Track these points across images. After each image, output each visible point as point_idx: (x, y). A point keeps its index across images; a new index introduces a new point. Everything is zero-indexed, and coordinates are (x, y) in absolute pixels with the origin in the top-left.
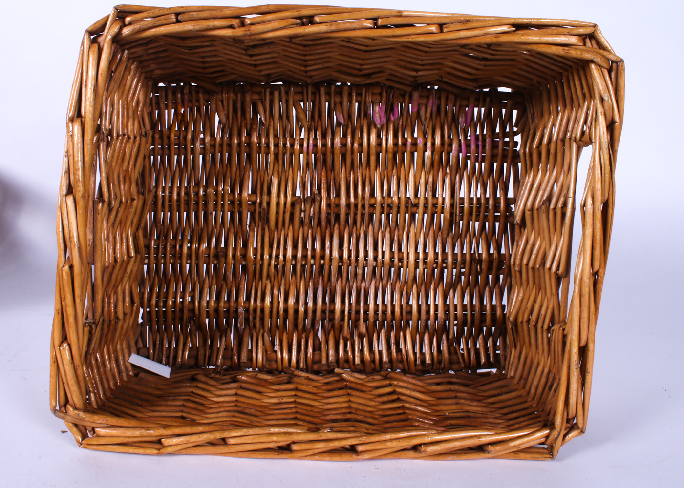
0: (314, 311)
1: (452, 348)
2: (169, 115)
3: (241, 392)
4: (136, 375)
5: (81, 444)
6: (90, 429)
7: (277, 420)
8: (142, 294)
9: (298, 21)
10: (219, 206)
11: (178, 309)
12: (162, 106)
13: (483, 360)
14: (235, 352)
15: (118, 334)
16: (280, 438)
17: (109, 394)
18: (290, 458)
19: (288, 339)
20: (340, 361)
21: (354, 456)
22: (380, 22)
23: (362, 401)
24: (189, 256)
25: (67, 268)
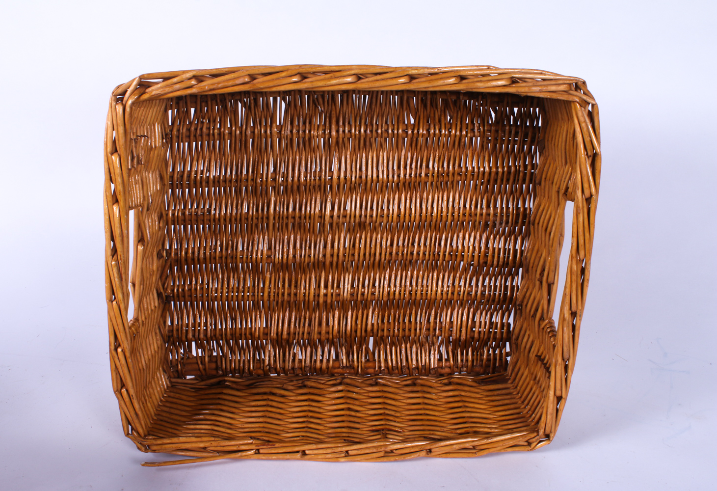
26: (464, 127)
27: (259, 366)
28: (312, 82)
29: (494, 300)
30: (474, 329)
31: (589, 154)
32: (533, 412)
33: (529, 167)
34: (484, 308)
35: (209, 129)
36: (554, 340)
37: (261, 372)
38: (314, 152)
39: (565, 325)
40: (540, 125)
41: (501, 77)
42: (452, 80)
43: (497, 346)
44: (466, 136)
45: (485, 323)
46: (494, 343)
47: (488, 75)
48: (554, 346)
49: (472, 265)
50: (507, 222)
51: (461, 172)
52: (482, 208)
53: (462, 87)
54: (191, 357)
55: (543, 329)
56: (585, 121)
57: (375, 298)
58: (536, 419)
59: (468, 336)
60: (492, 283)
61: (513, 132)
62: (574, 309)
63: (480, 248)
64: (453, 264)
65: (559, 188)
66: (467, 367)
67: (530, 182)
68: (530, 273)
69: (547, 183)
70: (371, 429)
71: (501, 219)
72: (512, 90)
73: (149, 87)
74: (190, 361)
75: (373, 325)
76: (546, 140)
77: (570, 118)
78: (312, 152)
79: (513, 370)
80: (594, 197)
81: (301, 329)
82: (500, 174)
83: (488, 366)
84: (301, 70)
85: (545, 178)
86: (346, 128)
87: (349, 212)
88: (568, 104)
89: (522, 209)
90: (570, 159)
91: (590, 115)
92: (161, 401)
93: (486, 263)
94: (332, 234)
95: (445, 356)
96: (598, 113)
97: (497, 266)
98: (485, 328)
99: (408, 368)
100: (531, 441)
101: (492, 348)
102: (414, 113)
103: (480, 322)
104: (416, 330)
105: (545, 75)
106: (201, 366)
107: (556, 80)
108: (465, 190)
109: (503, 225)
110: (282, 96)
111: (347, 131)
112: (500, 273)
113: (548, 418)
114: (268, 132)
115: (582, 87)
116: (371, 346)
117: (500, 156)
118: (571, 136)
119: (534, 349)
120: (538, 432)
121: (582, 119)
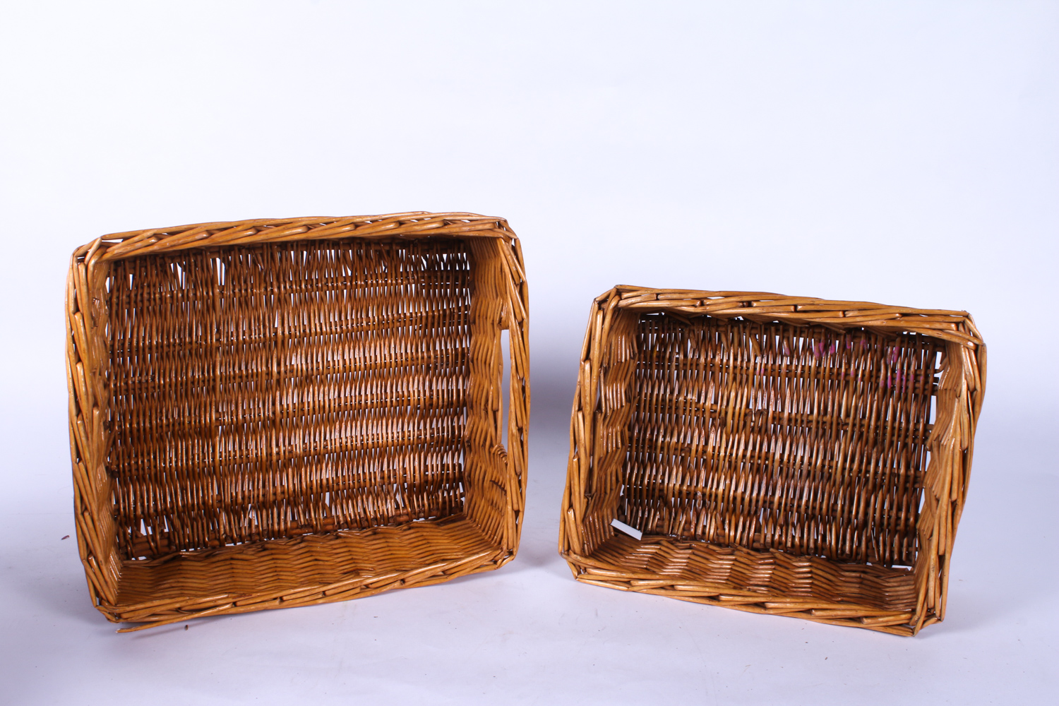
0: (757, 501)
1: (870, 544)
2: (652, 338)
3: (693, 557)
4: (616, 535)
5: (577, 578)
6: (583, 568)
7: (713, 579)
8: (624, 476)
9: (741, 304)
10: (688, 411)
11: (651, 488)
12: (647, 331)
13: (896, 557)
14: (693, 526)
15: (605, 504)
16: (711, 590)
17: (596, 547)
18: (717, 605)
19: (736, 520)
20: (775, 543)
21: (763, 611)
22: (799, 308)
23: (782, 575)
24: (662, 448)
25: (576, 460)
26: (399, 275)
27: (214, 536)
28: (266, 234)
29: (443, 442)
30: (427, 473)
31: (517, 282)
32: (495, 535)
33: (462, 309)
34: (435, 451)
35: (149, 294)
36: (506, 459)
37: (216, 543)
38: (257, 310)
39: (514, 441)
40: (468, 268)
41: (434, 220)
42: (392, 226)
43: (451, 487)
44: (402, 284)
45: (437, 465)
46: (447, 485)
47: (422, 219)
48: (506, 464)
49: (419, 408)
50: (447, 365)
51: (400, 318)
52: (422, 352)
53: (401, 231)
54: (140, 536)
55: (494, 454)
56: (510, 254)
57: (327, 451)
58: (498, 540)
59: (422, 481)
60: (440, 425)
61: (445, 277)
62: (520, 424)
63: (425, 391)
64: (400, 409)
65: (493, 321)
66: (424, 512)
67: (465, 323)
68: (474, 409)
69: (481, 319)
70: (342, 572)
71: (442, 361)
72: (445, 231)
73: (109, 247)
74: (140, 540)
75: (327, 480)
76: (476, 280)
77: (496, 254)
78: (255, 310)
79: (469, 507)
80: (525, 320)
81: (256, 491)
82: (436, 318)
83: (444, 508)
84: (256, 224)
85: (479, 316)
86: (287, 284)
87: (295, 367)
88: (493, 241)
89: (460, 350)
90: (501, 292)
91: (514, 249)
92: (120, 578)
93: (431, 405)
94: (280, 390)
95: (401, 505)
96: (520, 246)
97: (442, 408)
98: (437, 470)
99: (367, 520)
100: (496, 558)
101: (446, 490)
102: (350, 266)
103: (432, 466)
104: (370, 479)
105: (472, 216)
106: (152, 544)
107: (482, 220)
108: (405, 336)
109: (444, 366)
110: (222, 256)
111: (288, 287)
112: (446, 414)
113: (509, 533)
114: (211, 294)
115: (504, 225)
116: (327, 502)
117: (435, 300)
118: (499, 270)
119: (488, 477)
120: (502, 549)
121: (507, 252)
